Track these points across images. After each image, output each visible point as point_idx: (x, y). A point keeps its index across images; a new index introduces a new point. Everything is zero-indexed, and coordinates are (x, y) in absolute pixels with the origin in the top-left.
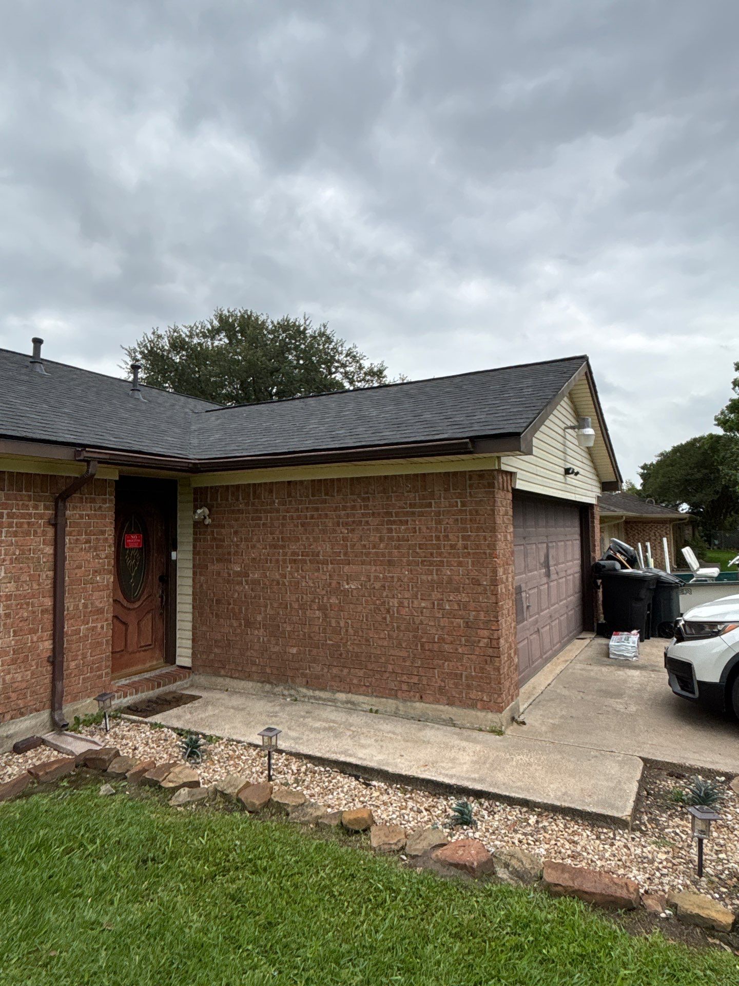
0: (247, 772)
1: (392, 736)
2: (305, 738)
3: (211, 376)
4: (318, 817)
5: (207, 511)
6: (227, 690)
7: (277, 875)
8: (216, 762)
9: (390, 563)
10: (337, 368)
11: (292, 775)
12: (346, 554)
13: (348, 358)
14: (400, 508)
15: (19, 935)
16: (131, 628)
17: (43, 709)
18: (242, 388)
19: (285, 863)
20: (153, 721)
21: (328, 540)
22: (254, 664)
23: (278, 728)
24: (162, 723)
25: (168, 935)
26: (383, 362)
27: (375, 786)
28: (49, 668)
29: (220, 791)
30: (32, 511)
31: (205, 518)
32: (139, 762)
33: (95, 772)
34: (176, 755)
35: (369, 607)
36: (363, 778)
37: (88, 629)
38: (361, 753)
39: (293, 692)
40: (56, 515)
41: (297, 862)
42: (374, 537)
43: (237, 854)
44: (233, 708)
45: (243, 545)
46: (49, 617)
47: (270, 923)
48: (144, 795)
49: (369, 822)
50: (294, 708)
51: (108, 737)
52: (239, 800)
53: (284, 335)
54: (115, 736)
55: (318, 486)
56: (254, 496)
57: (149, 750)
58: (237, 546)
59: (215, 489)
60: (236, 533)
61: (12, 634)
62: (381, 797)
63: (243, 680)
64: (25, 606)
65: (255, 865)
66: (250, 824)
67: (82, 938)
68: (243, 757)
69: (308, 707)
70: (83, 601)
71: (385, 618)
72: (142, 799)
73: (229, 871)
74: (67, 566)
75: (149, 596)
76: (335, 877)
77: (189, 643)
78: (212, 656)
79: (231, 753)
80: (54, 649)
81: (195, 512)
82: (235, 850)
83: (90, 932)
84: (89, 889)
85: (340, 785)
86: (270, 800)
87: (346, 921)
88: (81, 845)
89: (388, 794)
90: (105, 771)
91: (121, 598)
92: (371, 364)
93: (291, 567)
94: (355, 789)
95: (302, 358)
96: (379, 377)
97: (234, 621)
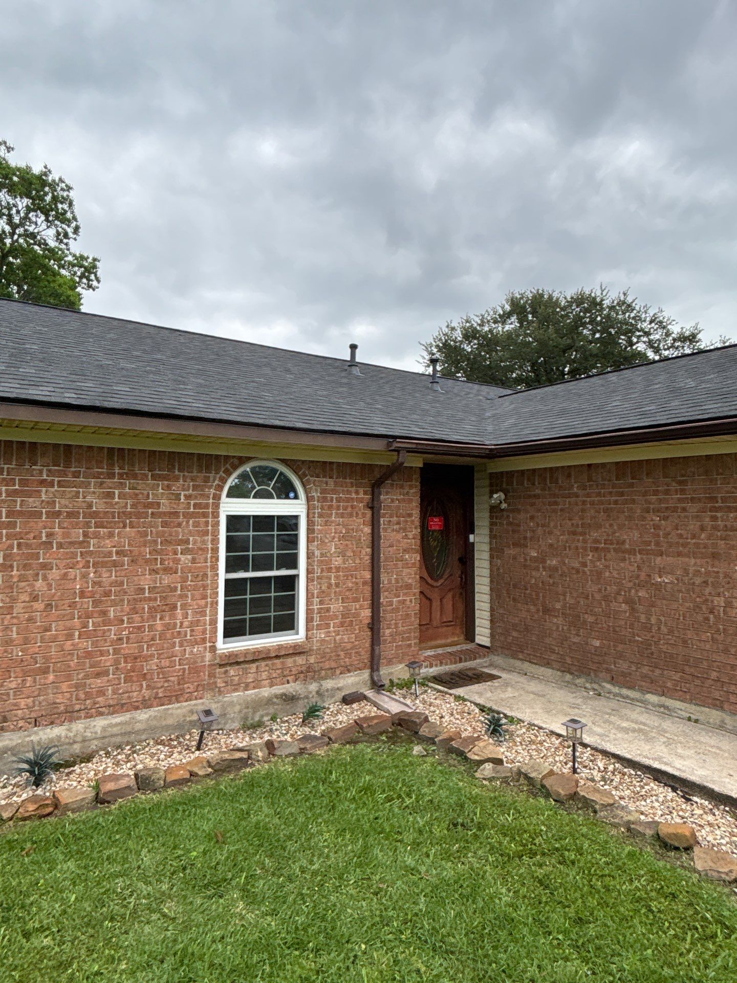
0: (551, 760)
1: (718, 751)
2: (612, 736)
3: (501, 362)
4: (629, 822)
5: (503, 496)
6: (526, 674)
7: (586, 872)
8: (518, 744)
9: (715, 556)
10: (639, 337)
11: (599, 771)
12: (658, 544)
13: (653, 325)
14: (728, 492)
15: (354, 861)
16: (434, 604)
17: (364, 668)
18: (533, 371)
19: (594, 861)
20: (457, 694)
21: (634, 527)
22: (553, 652)
23: (583, 721)
24: (466, 697)
25: (480, 900)
26: (697, 324)
27: (696, 803)
28: (369, 633)
29: (523, 773)
30: (354, 496)
31: (501, 502)
32: (446, 730)
33: (408, 732)
34: (479, 730)
35: (687, 605)
36: (681, 791)
37: (399, 602)
38: (678, 763)
39: (596, 686)
40: (373, 500)
41: (607, 864)
42: (694, 526)
43: (544, 840)
44: (533, 693)
45: (540, 531)
46: (368, 589)
47: (580, 919)
48: (451, 762)
49: (692, 842)
50: (597, 703)
51: (417, 702)
52: (543, 786)
53: (578, 309)
54: (424, 702)
55: (621, 468)
56: (550, 480)
57: (454, 721)
58: (533, 531)
59: (510, 474)
60: (532, 518)
61: (340, 601)
62: (705, 816)
63: (542, 666)
64: (350, 578)
65: (562, 855)
66: (556, 813)
67: (405, 879)
68: (545, 744)
69: (613, 704)
70: (395, 576)
71: (707, 619)
72: (450, 766)
73: (535, 854)
74: (382, 545)
75: (451, 575)
76: (651, 890)
77: (487, 624)
78: (510, 639)
79: (533, 737)
80: (372, 617)
81: (491, 497)
82: (541, 836)
83: (410, 876)
84: (408, 837)
85: (654, 793)
86: (576, 793)
87: (668, 943)
88: (399, 796)
89: (714, 815)
90: (417, 733)
91: (426, 576)
92: (682, 328)
93: (593, 556)
94: (672, 801)
95: (598, 331)
96: (691, 341)
97: (532, 607)
